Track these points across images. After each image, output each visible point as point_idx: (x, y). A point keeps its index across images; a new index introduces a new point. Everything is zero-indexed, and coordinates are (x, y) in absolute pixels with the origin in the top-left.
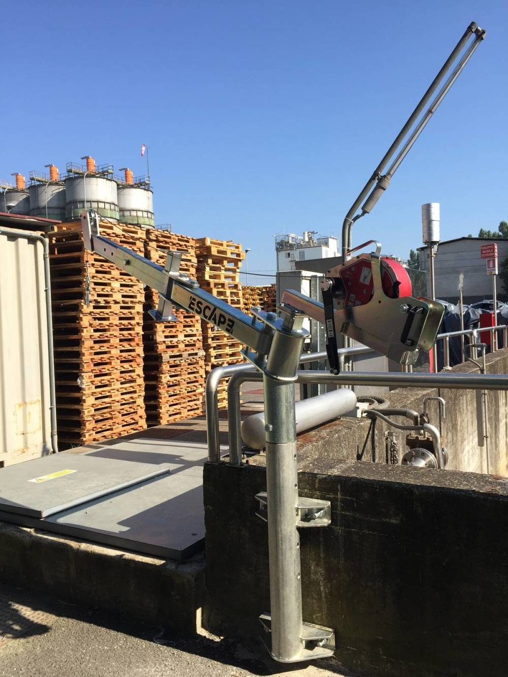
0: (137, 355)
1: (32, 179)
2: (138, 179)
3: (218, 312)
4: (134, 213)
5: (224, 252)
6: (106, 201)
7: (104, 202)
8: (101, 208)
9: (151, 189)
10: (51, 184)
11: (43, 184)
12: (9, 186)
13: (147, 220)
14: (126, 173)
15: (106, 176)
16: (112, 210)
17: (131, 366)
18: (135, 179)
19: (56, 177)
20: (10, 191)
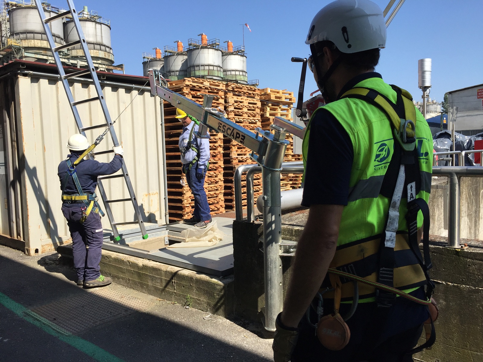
0: (219, 166)
1: (166, 51)
2: (236, 48)
3: (235, 131)
4: (233, 73)
5: (280, 98)
6: (214, 65)
7: (213, 66)
8: (211, 70)
9: (245, 55)
10: (178, 54)
11: (172, 54)
12: (151, 57)
13: (242, 77)
14: (228, 44)
15: (214, 47)
16: (219, 71)
17: (215, 173)
18: (234, 48)
19: (181, 49)
20: (152, 61)
